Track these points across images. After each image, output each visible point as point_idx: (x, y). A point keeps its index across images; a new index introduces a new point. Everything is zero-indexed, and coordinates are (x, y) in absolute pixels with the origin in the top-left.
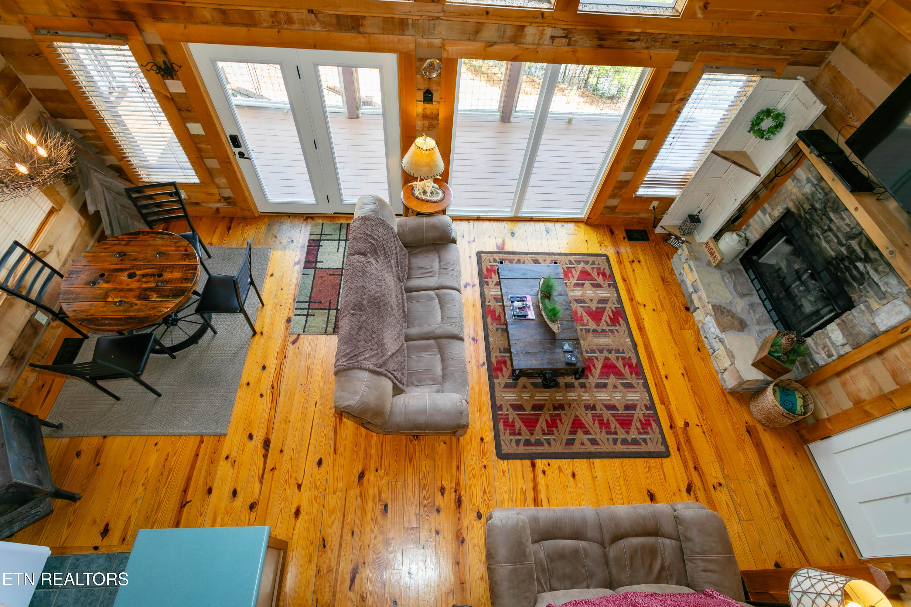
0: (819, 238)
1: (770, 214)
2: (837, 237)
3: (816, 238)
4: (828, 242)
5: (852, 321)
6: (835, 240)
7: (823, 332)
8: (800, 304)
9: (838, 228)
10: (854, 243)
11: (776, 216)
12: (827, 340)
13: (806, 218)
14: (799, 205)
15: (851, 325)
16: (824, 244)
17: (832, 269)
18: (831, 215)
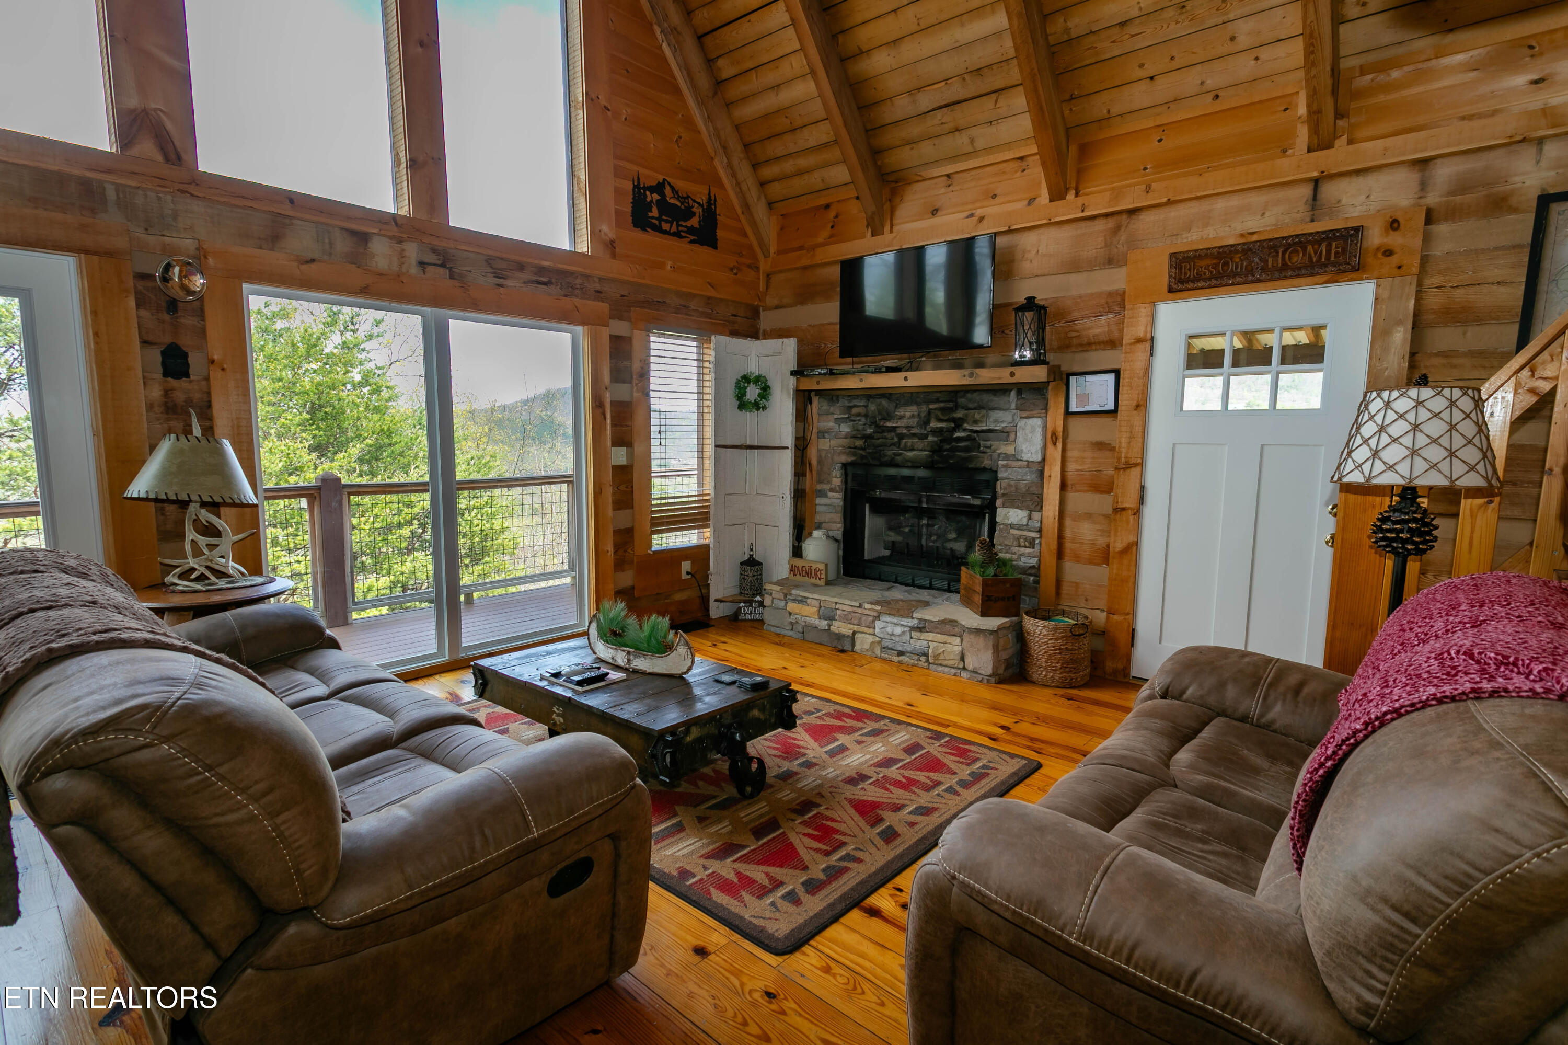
0: (900, 455)
1: (832, 490)
2: (914, 435)
3: (897, 457)
4: (912, 449)
5: (1009, 485)
6: (916, 440)
7: (1001, 530)
8: (949, 552)
9: (907, 427)
10: (934, 424)
11: (839, 483)
12: (1013, 531)
13: (869, 453)
14: (852, 449)
15: (1013, 489)
16: (910, 454)
17: (941, 466)
18: (889, 424)
